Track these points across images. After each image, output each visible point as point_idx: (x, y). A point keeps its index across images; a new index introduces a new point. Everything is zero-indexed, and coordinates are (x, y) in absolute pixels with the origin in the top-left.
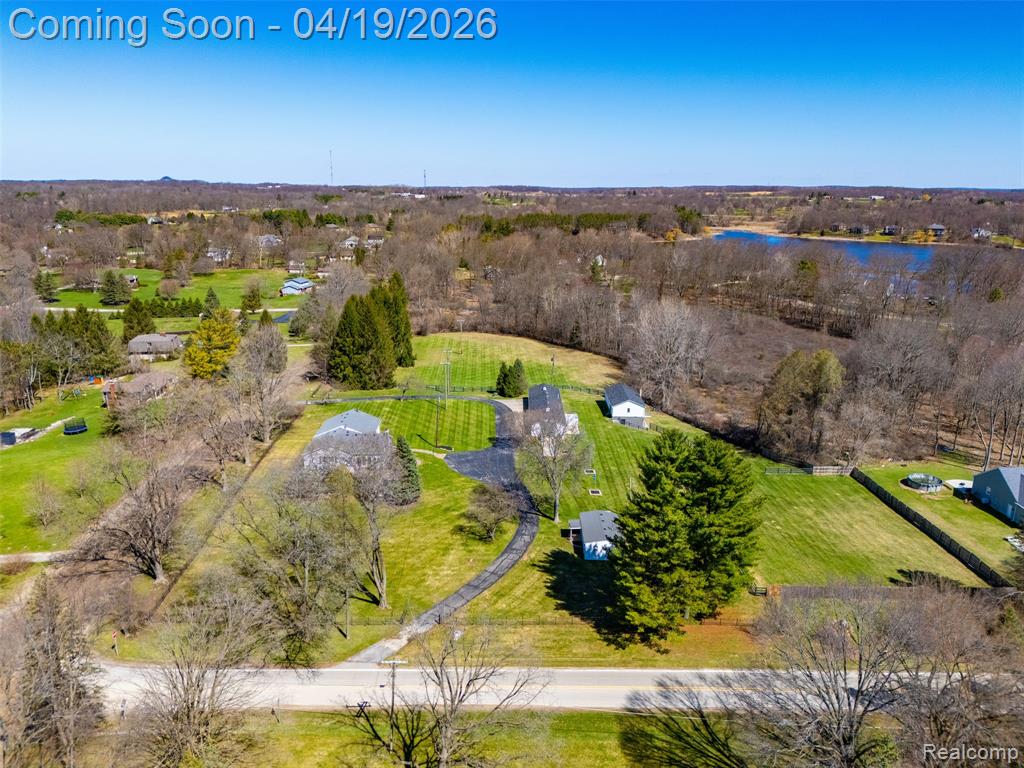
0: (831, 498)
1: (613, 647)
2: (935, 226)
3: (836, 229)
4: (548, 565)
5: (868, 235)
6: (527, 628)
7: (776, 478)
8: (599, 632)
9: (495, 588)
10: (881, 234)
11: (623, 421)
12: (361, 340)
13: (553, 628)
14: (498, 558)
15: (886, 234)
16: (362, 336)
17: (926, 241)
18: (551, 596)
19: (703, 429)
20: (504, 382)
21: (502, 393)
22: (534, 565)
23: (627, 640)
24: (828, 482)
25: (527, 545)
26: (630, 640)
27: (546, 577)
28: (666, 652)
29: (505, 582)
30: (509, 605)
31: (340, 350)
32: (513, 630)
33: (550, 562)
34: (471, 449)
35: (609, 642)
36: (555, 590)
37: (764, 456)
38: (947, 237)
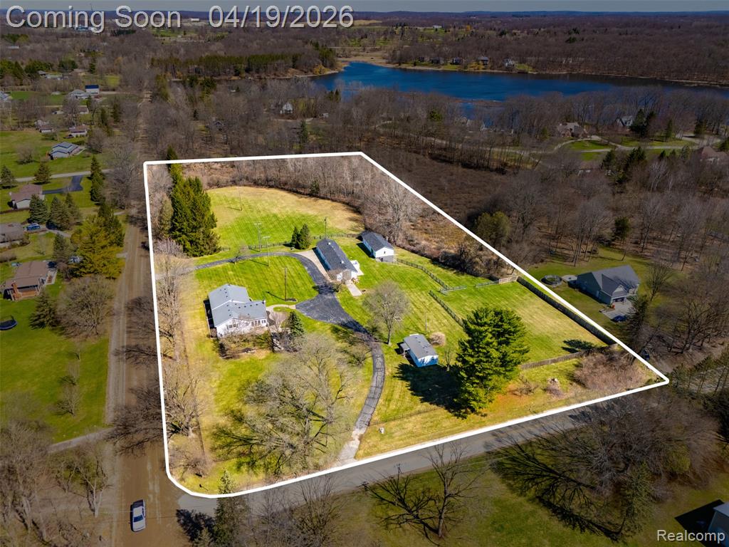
0: (514, 299)
1: (460, 418)
2: (483, 58)
3: (422, 60)
4: (401, 375)
5: (443, 65)
6: (413, 418)
7: (482, 290)
8: (450, 412)
9: (383, 397)
10: (451, 64)
11: (382, 259)
12: (194, 223)
13: (427, 414)
14: (373, 376)
15: (454, 64)
16: (195, 220)
17: (478, 69)
18: (415, 395)
19: (426, 257)
20: (298, 240)
21: (298, 247)
22: (394, 377)
23: (465, 413)
24: (508, 288)
25: (383, 363)
26: (466, 412)
27: (405, 383)
28: (485, 415)
29: (386, 392)
30: (396, 406)
31: (180, 231)
32: (407, 421)
33: (401, 373)
34: (307, 298)
35: (458, 416)
36: (415, 390)
37: (468, 273)
38: (490, 66)
